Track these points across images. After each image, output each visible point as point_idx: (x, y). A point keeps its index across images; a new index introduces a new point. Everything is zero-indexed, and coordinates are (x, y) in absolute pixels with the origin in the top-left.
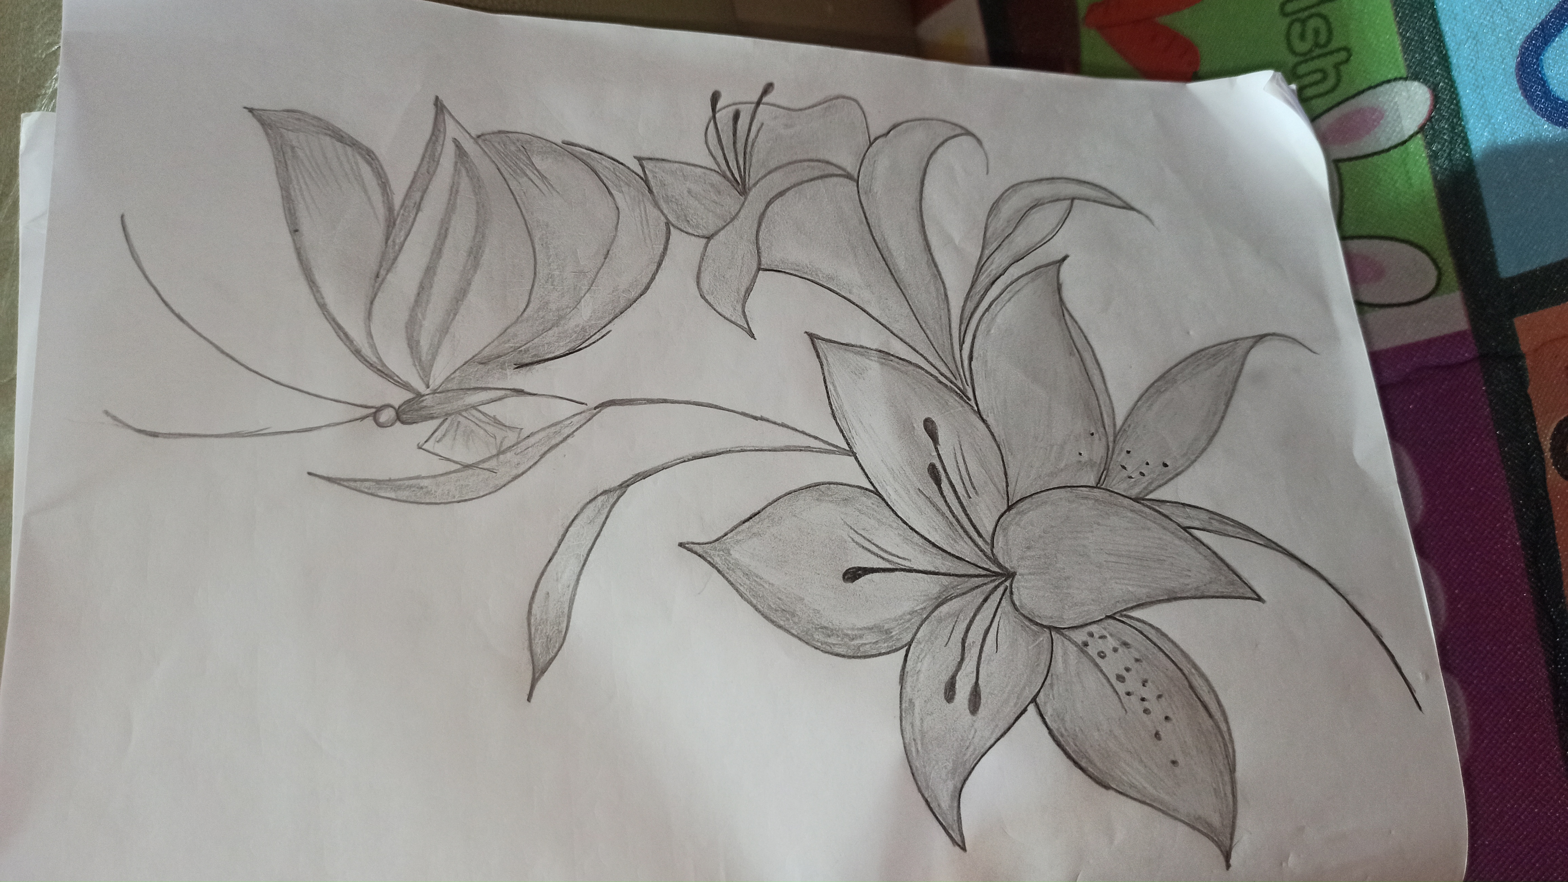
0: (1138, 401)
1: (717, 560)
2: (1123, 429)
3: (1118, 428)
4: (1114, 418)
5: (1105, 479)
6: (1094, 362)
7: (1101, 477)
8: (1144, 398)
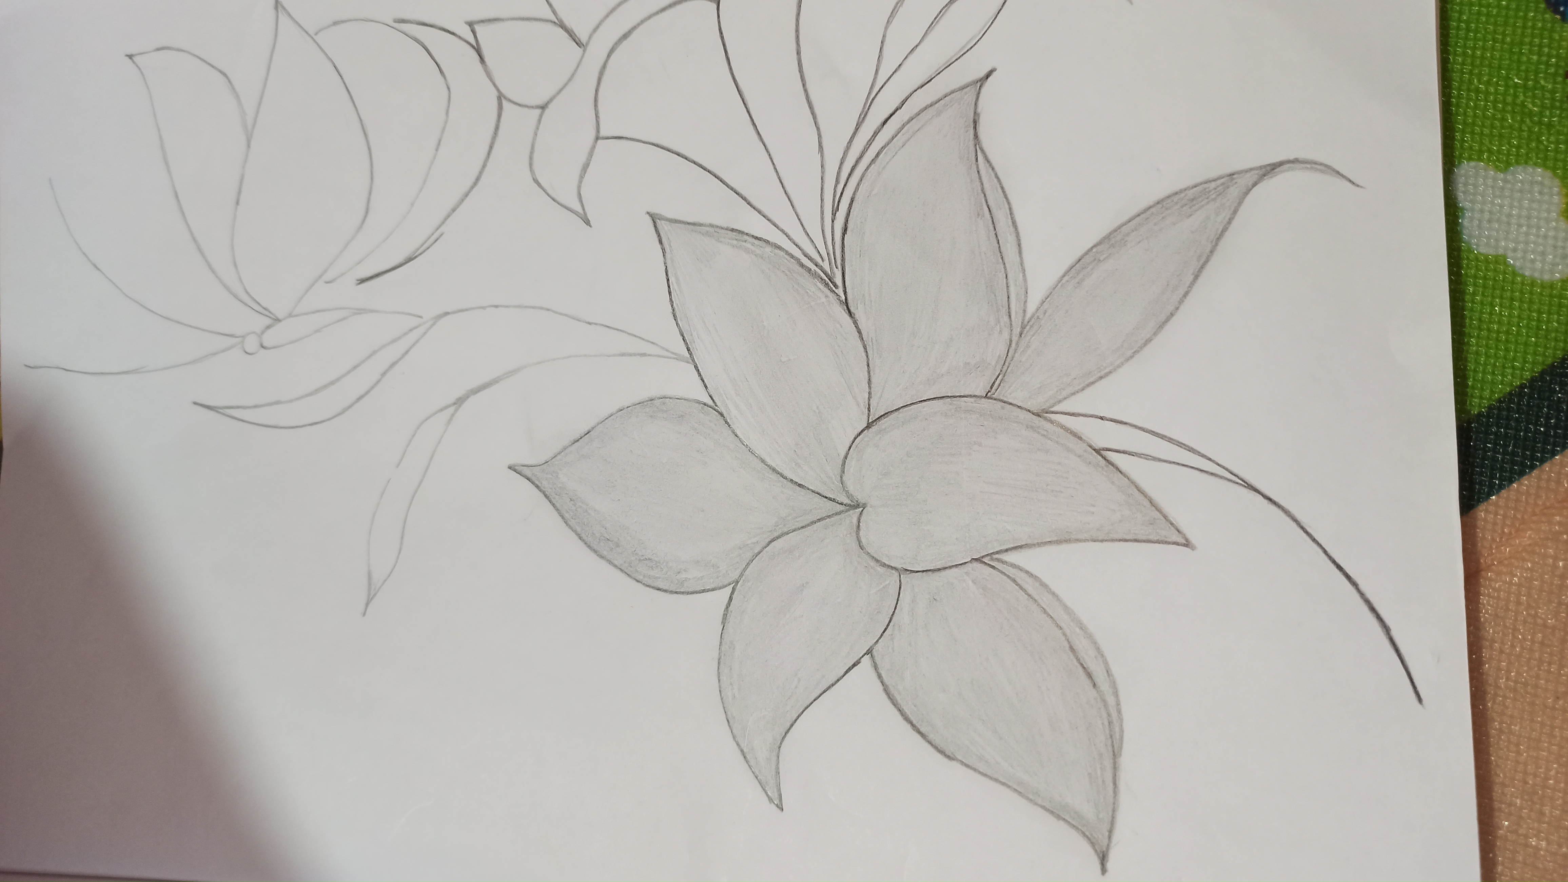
0: (1064, 276)
1: (545, 484)
2: (1035, 317)
3: (1028, 315)
4: (1026, 302)
5: (999, 385)
6: (1010, 223)
7: (994, 383)
8: (1073, 271)
